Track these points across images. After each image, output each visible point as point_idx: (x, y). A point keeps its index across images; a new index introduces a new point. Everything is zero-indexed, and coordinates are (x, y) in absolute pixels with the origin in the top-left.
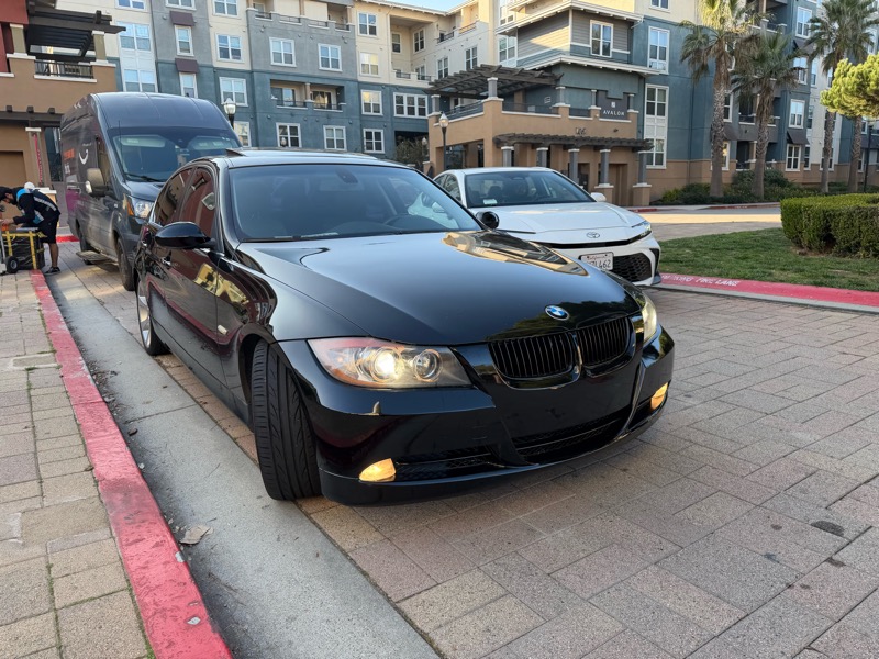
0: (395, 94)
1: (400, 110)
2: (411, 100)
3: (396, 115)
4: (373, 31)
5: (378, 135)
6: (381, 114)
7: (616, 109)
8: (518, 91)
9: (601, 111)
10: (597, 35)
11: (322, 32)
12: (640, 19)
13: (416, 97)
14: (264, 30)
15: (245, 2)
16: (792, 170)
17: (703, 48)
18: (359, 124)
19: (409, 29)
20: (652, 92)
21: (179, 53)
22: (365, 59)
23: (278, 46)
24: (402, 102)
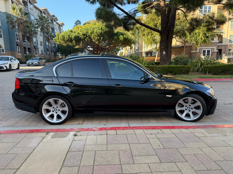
16: (36, 55)
17: (13, 21)
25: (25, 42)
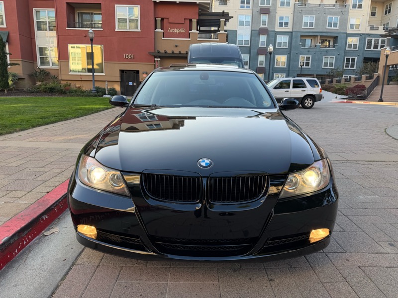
0: (367, 38)
1: (369, 47)
2: (377, 41)
3: (366, 49)
4: (360, 6)
5: (353, 60)
6: (357, 49)
11: (331, 10)
13: (380, 39)
14: (301, 12)
15: (294, 1)
18: (343, 54)
21: (261, 26)
22: (352, 21)
23: (307, 19)
24: (371, 42)
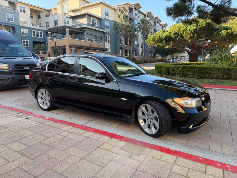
0: (32, 30)
1: (34, 35)
2: (37, 33)
3: (33, 36)
4: (24, 11)
5: (27, 42)
6: (28, 36)
7: (99, 40)
8: (73, 33)
9: (95, 41)
10: (93, 21)
11: (6, 10)
12: (103, 18)
13: (39, 32)
16: (136, 57)
17: (118, 27)
18: (21, 38)
19: (36, 13)
20: (106, 36)
22: (22, 19)
24: (35, 33)
25: (127, 45)
